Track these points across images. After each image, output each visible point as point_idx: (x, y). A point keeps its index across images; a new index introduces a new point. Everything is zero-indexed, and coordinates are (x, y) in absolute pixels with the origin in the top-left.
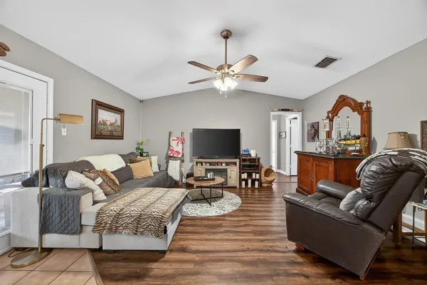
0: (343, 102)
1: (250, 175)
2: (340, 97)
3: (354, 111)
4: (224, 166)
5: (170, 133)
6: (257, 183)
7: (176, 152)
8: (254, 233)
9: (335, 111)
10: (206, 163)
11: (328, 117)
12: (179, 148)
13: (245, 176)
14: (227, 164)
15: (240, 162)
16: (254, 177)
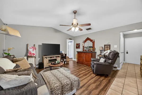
0: (88, 39)
1: (63, 60)
2: (88, 38)
3: (91, 41)
4: (55, 58)
5: (27, 45)
6: (66, 62)
7: (33, 54)
8: (84, 75)
9: (85, 41)
10: (48, 57)
11: (83, 42)
12: (34, 52)
13: (62, 60)
14: (56, 57)
15: (61, 56)
16: (64, 60)
